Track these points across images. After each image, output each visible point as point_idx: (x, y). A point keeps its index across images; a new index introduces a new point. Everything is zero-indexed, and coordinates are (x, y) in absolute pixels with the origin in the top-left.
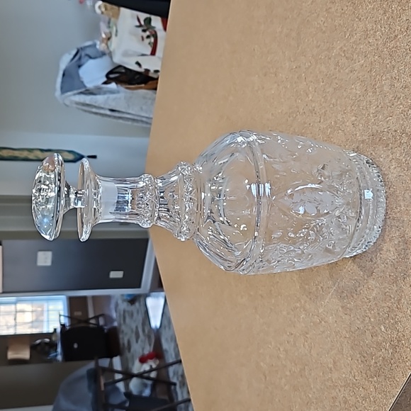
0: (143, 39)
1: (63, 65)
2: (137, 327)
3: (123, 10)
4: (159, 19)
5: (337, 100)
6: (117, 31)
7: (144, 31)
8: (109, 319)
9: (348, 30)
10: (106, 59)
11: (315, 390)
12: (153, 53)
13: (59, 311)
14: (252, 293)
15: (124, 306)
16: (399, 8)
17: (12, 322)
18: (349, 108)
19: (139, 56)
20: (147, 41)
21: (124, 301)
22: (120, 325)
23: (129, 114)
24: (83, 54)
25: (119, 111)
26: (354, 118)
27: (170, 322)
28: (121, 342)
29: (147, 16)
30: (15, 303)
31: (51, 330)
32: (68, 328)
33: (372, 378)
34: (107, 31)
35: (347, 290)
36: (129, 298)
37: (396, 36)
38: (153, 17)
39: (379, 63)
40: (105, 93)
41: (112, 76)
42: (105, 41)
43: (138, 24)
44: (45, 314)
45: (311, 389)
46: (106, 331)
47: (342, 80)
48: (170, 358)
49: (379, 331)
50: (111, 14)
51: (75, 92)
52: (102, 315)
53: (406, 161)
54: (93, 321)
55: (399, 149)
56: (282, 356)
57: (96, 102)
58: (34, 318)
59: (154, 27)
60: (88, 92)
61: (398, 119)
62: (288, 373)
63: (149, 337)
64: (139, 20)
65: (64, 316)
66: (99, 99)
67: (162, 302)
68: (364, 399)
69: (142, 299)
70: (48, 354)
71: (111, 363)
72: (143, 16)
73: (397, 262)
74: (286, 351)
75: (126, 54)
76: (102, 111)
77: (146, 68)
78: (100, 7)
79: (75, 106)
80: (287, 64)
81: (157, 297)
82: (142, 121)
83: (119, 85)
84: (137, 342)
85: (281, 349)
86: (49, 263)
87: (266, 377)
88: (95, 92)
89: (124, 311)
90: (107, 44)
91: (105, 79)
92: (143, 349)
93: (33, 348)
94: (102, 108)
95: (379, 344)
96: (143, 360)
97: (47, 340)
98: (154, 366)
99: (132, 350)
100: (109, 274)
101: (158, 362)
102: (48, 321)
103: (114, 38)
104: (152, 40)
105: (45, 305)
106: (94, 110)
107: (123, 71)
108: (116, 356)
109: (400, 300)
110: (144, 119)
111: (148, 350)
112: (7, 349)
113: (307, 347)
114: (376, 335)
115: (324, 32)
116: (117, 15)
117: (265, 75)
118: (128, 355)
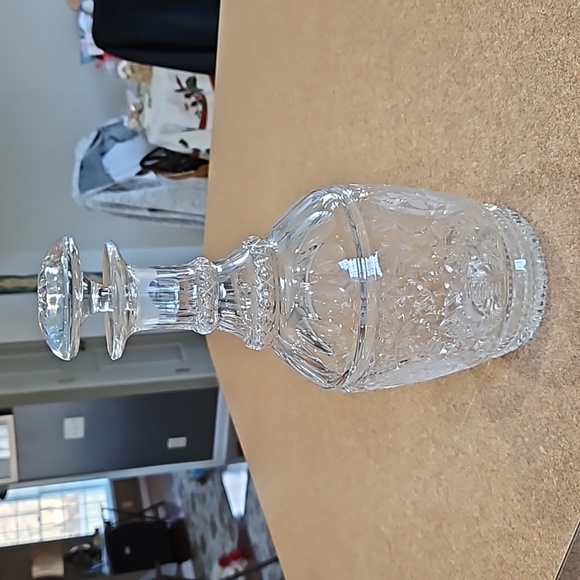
0: (187, 107)
1: (80, 155)
2: (212, 517)
3: (157, 70)
4: (206, 77)
5: (450, 143)
6: (150, 100)
7: (188, 96)
8: (172, 509)
9: (455, 45)
10: (138, 140)
11: (458, 553)
12: (203, 126)
13: (100, 502)
14: (361, 430)
15: (191, 487)
16: (521, 5)
17: (36, 525)
18: (467, 151)
19: (184, 131)
20: (193, 110)
21: (191, 480)
22: (188, 515)
23: (176, 212)
24: (106, 137)
25: (161, 211)
26: (475, 164)
27: (258, 505)
28: (191, 539)
29: (189, 75)
30: (38, 496)
31: (91, 532)
32: (114, 526)
33: (535, 521)
34: (137, 101)
35: (489, 404)
36: (197, 475)
37: (520, 43)
38: (198, 76)
39: (501, 83)
40: (141, 187)
41: (148, 163)
42: (136, 116)
43: (178, 87)
44: (82, 509)
45: (453, 552)
46: (169, 526)
47: (454, 114)
48: (263, 555)
49: (537, 454)
50: (140, 77)
51: (100, 189)
52: (162, 503)
53: (550, 210)
54: (149, 514)
55: (540, 195)
56: (409, 512)
57: (129, 201)
58: (67, 518)
59: (201, 90)
60: (118, 188)
61: (534, 155)
62: (420, 535)
63: (231, 529)
64: (179, 82)
65: (109, 509)
66: (133, 196)
67: (244, 477)
68: (526, 553)
69: (216, 475)
70: (90, 565)
71: (179, 570)
72: (184, 76)
73: (552, 353)
74: (414, 504)
75: (165, 130)
76: (139, 213)
77: (195, 147)
78: (124, 70)
79: (100, 208)
80: (380, 104)
81: (237, 471)
82: (195, 222)
83: (160, 175)
84: (214, 536)
85: (408, 502)
86: (80, 434)
87: (390, 547)
88: (126, 186)
89: (193, 495)
90: (138, 120)
91: (139, 169)
92: (223, 547)
93: (68, 559)
94: (138, 208)
95: (538, 472)
96: (224, 562)
97: (87, 546)
98: (241, 569)
99: (208, 549)
100: (166, 444)
101: (245, 563)
102: (86, 519)
103: (147, 110)
104: (200, 107)
105: (81, 496)
106: (127, 212)
107: (164, 155)
108: (186, 560)
109: (561, 405)
110: (198, 219)
111: (230, 546)
112: (30, 564)
113: (442, 493)
114: (534, 461)
115: (425, 53)
116: (148, 78)
117: (352, 124)
118: (203, 558)
